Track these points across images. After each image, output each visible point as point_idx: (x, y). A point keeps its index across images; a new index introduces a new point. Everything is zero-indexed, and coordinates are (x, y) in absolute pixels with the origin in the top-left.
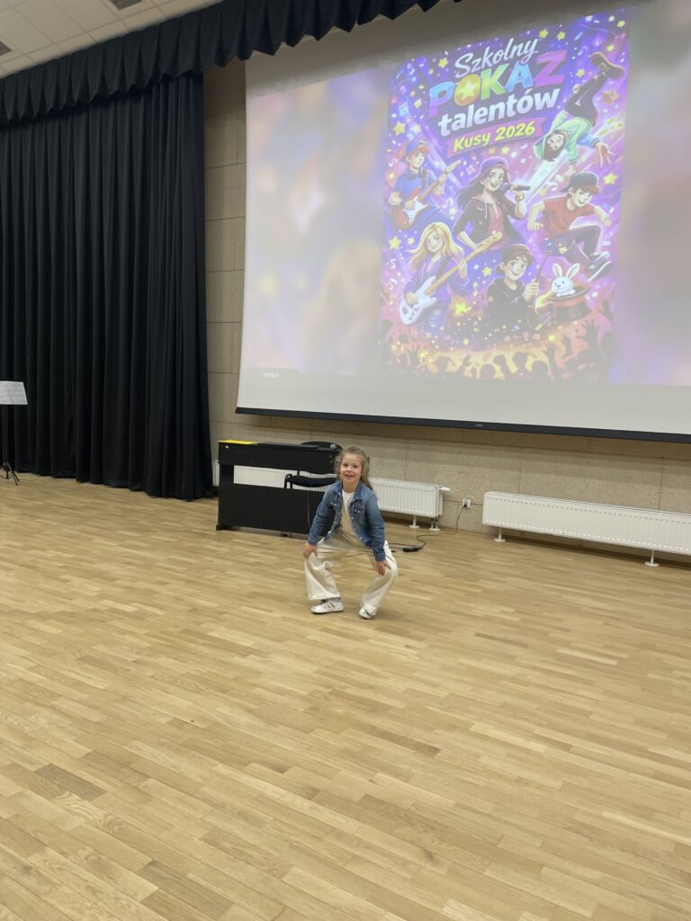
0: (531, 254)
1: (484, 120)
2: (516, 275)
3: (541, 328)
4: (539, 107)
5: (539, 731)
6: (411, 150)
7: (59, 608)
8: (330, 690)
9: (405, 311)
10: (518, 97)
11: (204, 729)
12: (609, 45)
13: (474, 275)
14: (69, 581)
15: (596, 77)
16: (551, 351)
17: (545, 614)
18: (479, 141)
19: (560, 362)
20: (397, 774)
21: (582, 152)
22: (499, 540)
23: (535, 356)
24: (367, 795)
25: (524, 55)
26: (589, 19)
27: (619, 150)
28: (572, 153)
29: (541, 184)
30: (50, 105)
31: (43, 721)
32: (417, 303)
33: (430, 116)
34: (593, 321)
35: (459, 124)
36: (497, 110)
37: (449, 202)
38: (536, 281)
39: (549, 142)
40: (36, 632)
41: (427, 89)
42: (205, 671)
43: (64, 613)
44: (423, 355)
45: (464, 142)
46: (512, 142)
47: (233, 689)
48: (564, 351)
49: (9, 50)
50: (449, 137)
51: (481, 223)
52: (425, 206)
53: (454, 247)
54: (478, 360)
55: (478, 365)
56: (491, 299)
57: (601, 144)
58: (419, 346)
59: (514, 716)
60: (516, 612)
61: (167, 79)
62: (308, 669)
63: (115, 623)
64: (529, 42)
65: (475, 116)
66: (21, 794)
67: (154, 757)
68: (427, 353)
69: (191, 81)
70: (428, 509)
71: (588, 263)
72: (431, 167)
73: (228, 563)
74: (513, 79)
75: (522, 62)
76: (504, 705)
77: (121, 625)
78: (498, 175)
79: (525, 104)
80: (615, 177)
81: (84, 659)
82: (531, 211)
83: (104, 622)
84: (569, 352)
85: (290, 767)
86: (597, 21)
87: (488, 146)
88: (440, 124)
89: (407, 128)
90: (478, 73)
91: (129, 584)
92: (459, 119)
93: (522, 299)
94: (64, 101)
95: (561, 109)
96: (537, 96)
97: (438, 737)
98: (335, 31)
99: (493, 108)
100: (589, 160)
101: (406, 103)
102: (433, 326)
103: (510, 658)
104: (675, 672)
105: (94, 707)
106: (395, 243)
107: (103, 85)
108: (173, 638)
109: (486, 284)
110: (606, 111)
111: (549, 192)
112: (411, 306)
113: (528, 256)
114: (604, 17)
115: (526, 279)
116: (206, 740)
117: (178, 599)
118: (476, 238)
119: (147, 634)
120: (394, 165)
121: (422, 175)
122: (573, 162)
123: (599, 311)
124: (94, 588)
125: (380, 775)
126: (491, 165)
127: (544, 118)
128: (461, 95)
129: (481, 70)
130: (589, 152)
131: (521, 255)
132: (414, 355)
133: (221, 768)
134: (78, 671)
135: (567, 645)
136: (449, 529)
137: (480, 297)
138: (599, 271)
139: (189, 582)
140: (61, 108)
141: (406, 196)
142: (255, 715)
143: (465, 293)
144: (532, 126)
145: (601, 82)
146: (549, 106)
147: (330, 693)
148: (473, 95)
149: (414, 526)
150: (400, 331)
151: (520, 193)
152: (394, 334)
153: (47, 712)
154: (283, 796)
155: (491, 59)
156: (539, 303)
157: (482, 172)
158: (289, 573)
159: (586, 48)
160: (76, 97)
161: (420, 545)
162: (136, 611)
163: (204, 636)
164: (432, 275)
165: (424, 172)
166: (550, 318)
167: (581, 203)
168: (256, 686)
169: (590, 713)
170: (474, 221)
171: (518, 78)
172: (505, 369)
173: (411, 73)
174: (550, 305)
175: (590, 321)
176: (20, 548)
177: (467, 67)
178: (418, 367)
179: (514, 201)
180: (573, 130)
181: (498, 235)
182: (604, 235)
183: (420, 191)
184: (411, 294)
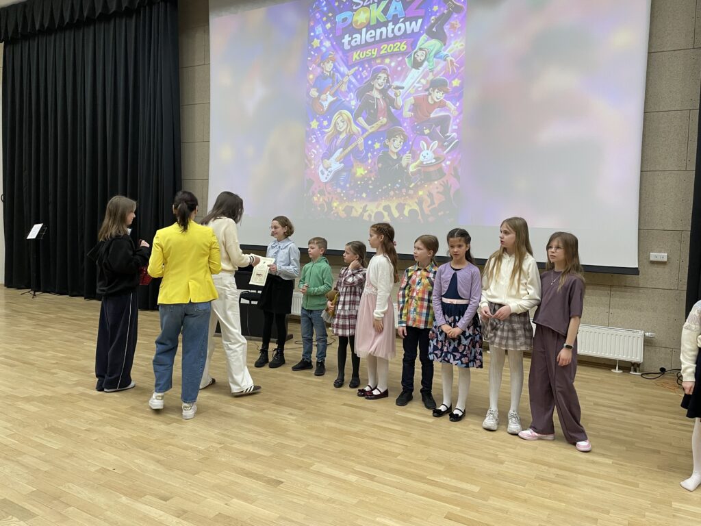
0: (406, 133)
1: (373, 39)
2: (396, 148)
3: (414, 187)
4: (409, 31)
6: (324, 58)
7: (42, 393)
8: (222, 446)
9: (323, 174)
10: (395, 24)
11: (121, 474)
13: (369, 148)
14: (56, 374)
15: (446, 11)
16: (420, 203)
18: (370, 54)
19: (427, 211)
20: (247, 499)
21: (437, 64)
23: (410, 206)
24: (220, 513)
27: (461, 63)
28: (431, 64)
29: (411, 85)
30: (67, 20)
31: (7, 471)
32: (331, 167)
33: (337, 35)
34: (447, 181)
35: (356, 42)
36: (381, 33)
37: (351, 96)
38: (410, 153)
39: (416, 56)
40: (20, 410)
41: (334, 16)
42: (136, 435)
43: (45, 397)
44: (335, 204)
45: (360, 54)
46: (392, 55)
47: (152, 447)
48: (429, 203)
50: (349, 50)
51: (372, 111)
52: (335, 98)
53: (355, 128)
54: (373, 208)
55: (372, 212)
56: (380, 165)
57: (449, 59)
58: (332, 198)
59: (344, 459)
61: (151, 3)
63: (82, 404)
65: (367, 36)
67: (79, 493)
68: (338, 203)
69: (168, 5)
71: (444, 140)
74: (391, 11)
76: (342, 452)
77: (85, 405)
78: (383, 78)
79: (400, 29)
80: (459, 81)
81: (49, 429)
82: (405, 102)
83: (73, 403)
84: (433, 203)
85: (172, 497)
87: (376, 58)
88: (343, 41)
89: (321, 43)
90: (368, 6)
92: (356, 38)
93: (401, 165)
94: (77, 17)
95: (423, 34)
96: (408, 23)
97: (286, 474)
99: (378, 31)
100: (444, 68)
101: (320, 25)
102: (342, 183)
103: (361, 420)
105: (46, 461)
106: (314, 124)
107: (105, 5)
108: (120, 413)
109: (378, 154)
110: (452, 35)
112: (327, 169)
113: (403, 135)
116: (119, 482)
118: (370, 123)
119: (101, 411)
120: (313, 69)
121: (332, 76)
122: (432, 70)
123: (451, 174)
124: (74, 378)
125: (235, 500)
126: (378, 70)
127: (412, 39)
128: (357, 21)
129: (370, 4)
131: (399, 134)
132: (329, 204)
133: (124, 499)
134: (43, 437)
137: (373, 164)
140: (75, 22)
141: (321, 92)
142: (161, 464)
143: (363, 160)
144: (404, 44)
145: (449, 15)
146: (415, 31)
147: (221, 448)
148: (365, 21)
150: (320, 187)
151: (398, 91)
152: (316, 189)
153: (12, 465)
154: (161, 516)
156: (412, 169)
157: (372, 75)
160: (85, 15)
164: (340, 147)
165: (333, 74)
166: (419, 179)
167: (438, 99)
168: (170, 444)
169: (399, 455)
170: (367, 110)
171: (394, 11)
172: (390, 214)
173: (323, 4)
174: (419, 170)
175: (445, 182)
176: (27, 350)
177: (362, 2)
178: (332, 213)
179: (394, 97)
180: (432, 48)
181: (384, 120)
182: (454, 121)
183: (331, 88)
184: (326, 160)
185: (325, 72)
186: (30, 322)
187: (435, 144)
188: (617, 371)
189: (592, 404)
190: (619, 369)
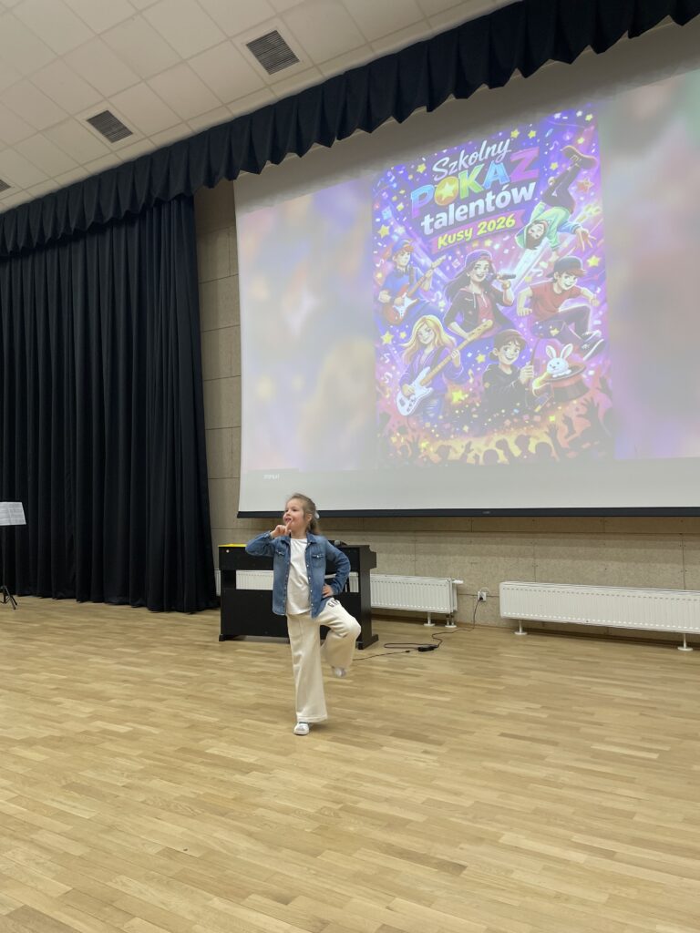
0: (523, 338)
1: (465, 217)
2: (511, 359)
3: (540, 411)
4: (517, 200)
5: (577, 838)
6: (397, 249)
7: (47, 733)
8: (340, 806)
9: (403, 403)
10: (496, 192)
11: (199, 858)
12: (579, 138)
13: (468, 363)
14: (60, 703)
16: (553, 431)
17: (574, 708)
18: (462, 236)
19: (563, 442)
20: (418, 898)
21: (563, 239)
22: (520, 633)
23: (538, 439)
24: (384, 925)
25: (498, 155)
26: (557, 116)
27: (599, 234)
28: (553, 240)
29: (526, 272)
30: (49, 234)
32: (414, 394)
33: (413, 217)
34: (592, 399)
35: (441, 223)
36: (477, 207)
37: (438, 295)
38: (531, 364)
39: (530, 232)
40: (19, 760)
41: (408, 193)
42: (201, 792)
43: (52, 738)
44: (423, 445)
45: (447, 239)
46: (494, 235)
47: (232, 810)
48: (566, 432)
49: (8, 187)
50: (432, 235)
51: (470, 312)
53: (446, 337)
54: (480, 446)
55: (480, 451)
56: (487, 385)
57: (581, 229)
58: (419, 437)
60: (543, 707)
61: (159, 203)
62: (316, 783)
63: (108, 746)
64: (502, 143)
65: (455, 214)
67: (142, 893)
68: (427, 443)
69: (182, 203)
70: (443, 605)
71: (581, 343)
73: (231, 674)
74: (490, 177)
75: (497, 162)
76: (537, 811)
78: (483, 267)
79: (503, 199)
80: (598, 259)
81: (70, 787)
82: (519, 298)
83: (94, 745)
84: (572, 431)
85: (293, 898)
86: (565, 118)
87: (471, 241)
88: (422, 224)
89: (391, 230)
90: (456, 175)
91: (123, 702)
92: (441, 218)
93: (518, 383)
94: (61, 230)
95: (538, 201)
97: (462, 853)
98: (316, 148)
99: (472, 205)
100: (572, 244)
101: (389, 207)
102: (432, 415)
103: (540, 758)
105: (76, 840)
106: (387, 338)
107: (99, 212)
108: (168, 758)
110: (582, 198)
111: (535, 278)
112: (408, 397)
113: (519, 340)
114: (571, 113)
115: (521, 363)
116: (200, 871)
117: (176, 716)
118: (467, 328)
119: (140, 756)
120: (382, 265)
121: (409, 273)
122: (555, 249)
123: (598, 388)
124: (86, 709)
125: (398, 900)
126: (475, 257)
127: (522, 211)
128: (441, 196)
129: (458, 172)
130: (570, 238)
131: (513, 340)
132: (415, 445)
133: (217, 903)
134: (61, 800)
135: (601, 739)
136: (466, 624)
137: (476, 384)
138: (592, 350)
139: (188, 697)
140: (59, 237)
141: (395, 293)
143: (461, 380)
144: (512, 218)
145: (576, 172)
146: (526, 199)
147: (340, 809)
148: (452, 195)
149: (429, 625)
150: (399, 423)
151: (506, 282)
152: (393, 426)
153: (25, 847)
155: (467, 161)
156: (536, 385)
157: (467, 265)
159: (557, 143)
160: (73, 226)
161: (435, 643)
162: (130, 732)
163: (202, 754)
164: (426, 366)
165: (411, 269)
166: (548, 399)
167: (567, 286)
168: (257, 806)
169: (634, 814)
170: (463, 310)
171: (494, 176)
172: (508, 453)
173: (391, 180)
174: (548, 387)
175: (589, 399)
177: (445, 171)
178: (420, 457)
179: (500, 289)
180: (553, 219)
181: (490, 323)
182: (594, 314)
183: (408, 287)
184: (406, 385)
185: (398, 267)
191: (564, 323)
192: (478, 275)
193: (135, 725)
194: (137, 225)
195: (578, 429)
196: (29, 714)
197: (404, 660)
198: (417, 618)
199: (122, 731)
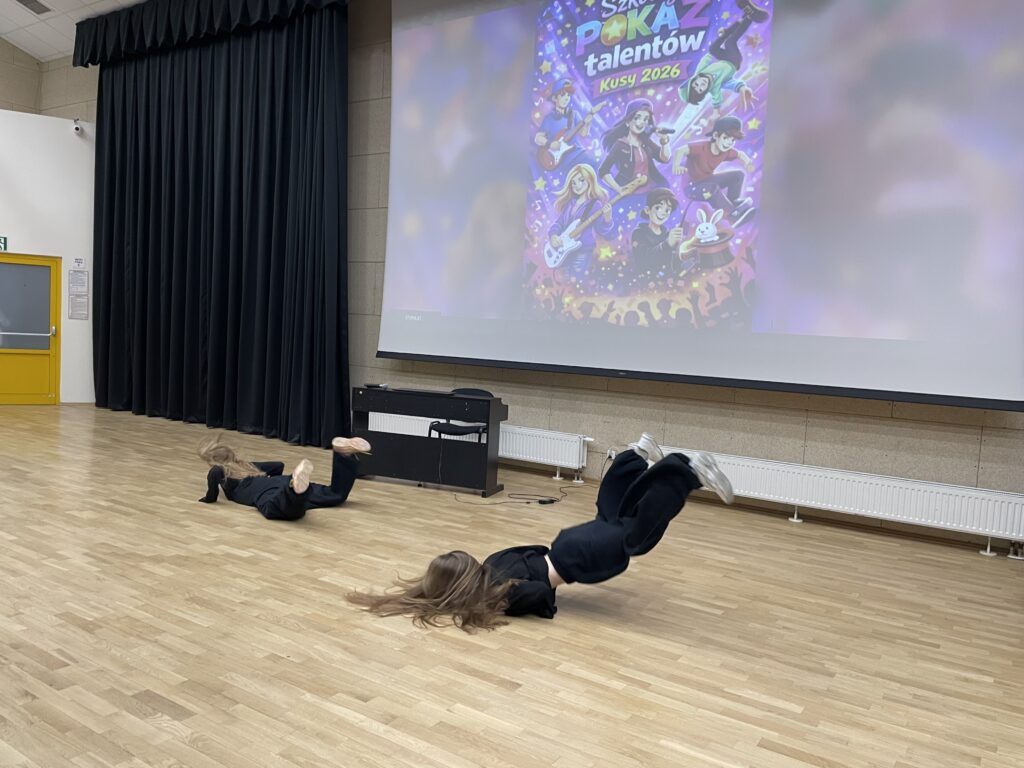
0: (675, 198)
1: (630, 61)
2: (661, 219)
3: (685, 275)
4: (684, 49)
5: (623, 671)
6: (557, 90)
7: (174, 552)
9: (550, 255)
10: (664, 39)
11: (299, 664)
13: (620, 219)
14: (187, 526)
15: (740, 20)
16: (694, 298)
17: (666, 566)
18: (625, 82)
19: (704, 310)
20: (475, 705)
21: (726, 96)
23: (679, 304)
24: (442, 722)
27: (763, 95)
28: (717, 96)
29: (686, 128)
30: (190, 33)
31: (144, 654)
32: (562, 246)
33: (577, 55)
34: (736, 268)
35: (604, 64)
36: (643, 52)
38: (681, 226)
39: (694, 85)
40: (148, 574)
41: (574, 28)
42: (310, 613)
43: (179, 557)
44: (567, 300)
45: (610, 82)
46: (657, 84)
47: (334, 629)
48: (708, 299)
50: (593, 77)
51: (626, 166)
52: (571, 147)
53: (600, 190)
54: (623, 306)
55: (622, 311)
56: (635, 244)
57: (743, 89)
58: (563, 292)
59: (603, 658)
61: (310, 10)
63: (229, 567)
65: (621, 56)
66: (116, 714)
67: (246, 685)
68: (571, 298)
69: (335, 12)
70: (572, 462)
71: (732, 208)
72: (577, 107)
74: (659, 21)
75: (667, 5)
76: (597, 648)
77: (235, 570)
78: (643, 117)
79: (671, 45)
80: (758, 123)
81: (193, 600)
82: (675, 152)
83: (217, 566)
84: (713, 299)
85: (374, 697)
87: (634, 88)
88: (586, 64)
89: (553, 66)
90: (625, 13)
92: (605, 59)
93: (666, 244)
94: (204, 29)
95: (705, 53)
96: (683, 38)
99: (639, 49)
101: (553, 41)
102: (578, 270)
104: (779, 622)
105: (194, 642)
106: (540, 184)
107: (245, 13)
108: (284, 582)
110: (750, 55)
111: (694, 136)
112: (556, 249)
113: (672, 201)
117: (296, 546)
118: (621, 181)
119: (258, 578)
120: (541, 104)
121: (569, 115)
122: (717, 106)
123: (743, 258)
124: (212, 534)
125: (459, 705)
126: (636, 107)
127: (689, 61)
128: (608, 35)
129: (628, 10)
130: (734, 96)
131: (666, 200)
132: (559, 299)
133: (308, 696)
134: (184, 610)
135: (679, 595)
136: (593, 481)
137: (625, 242)
138: (743, 217)
140: (202, 36)
141: (552, 137)
142: (351, 653)
143: (610, 237)
144: (678, 68)
145: (746, 25)
146: (694, 48)
147: (428, 635)
148: (618, 34)
149: (557, 478)
150: (545, 274)
151: (665, 136)
152: (539, 277)
153: (150, 646)
154: (361, 721)
156: (683, 249)
157: (628, 113)
158: (415, 522)
160: (217, 26)
161: (558, 497)
162: (252, 557)
163: (314, 580)
164: (577, 218)
165: (570, 112)
166: (694, 264)
167: (724, 147)
168: (356, 627)
169: (680, 656)
170: (619, 162)
171: (663, 20)
172: (649, 316)
173: (558, 11)
174: (694, 251)
175: (733, 268)
176: (142, 493)
177: (614, 7)
178: (562, 311)
179: (659, 144)
180: (718, 73)
181: (644, 179)
182: (748, 180)
183: (566, 130)
184: (556, 236)
185: (557, 108)
186: (140, 456)
187: (720, 213)
188: (988, 553)
189: (956, 599)
190: (991, 550)
191: (718, 187)
192: (638, 127)
193: (256, 551)
194: (285, 32)
195: (719, 299)
196: (159, 534)
197: (524, 510)
198: (547, 471)
199: (244, 556)
